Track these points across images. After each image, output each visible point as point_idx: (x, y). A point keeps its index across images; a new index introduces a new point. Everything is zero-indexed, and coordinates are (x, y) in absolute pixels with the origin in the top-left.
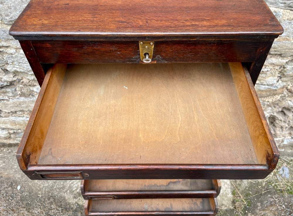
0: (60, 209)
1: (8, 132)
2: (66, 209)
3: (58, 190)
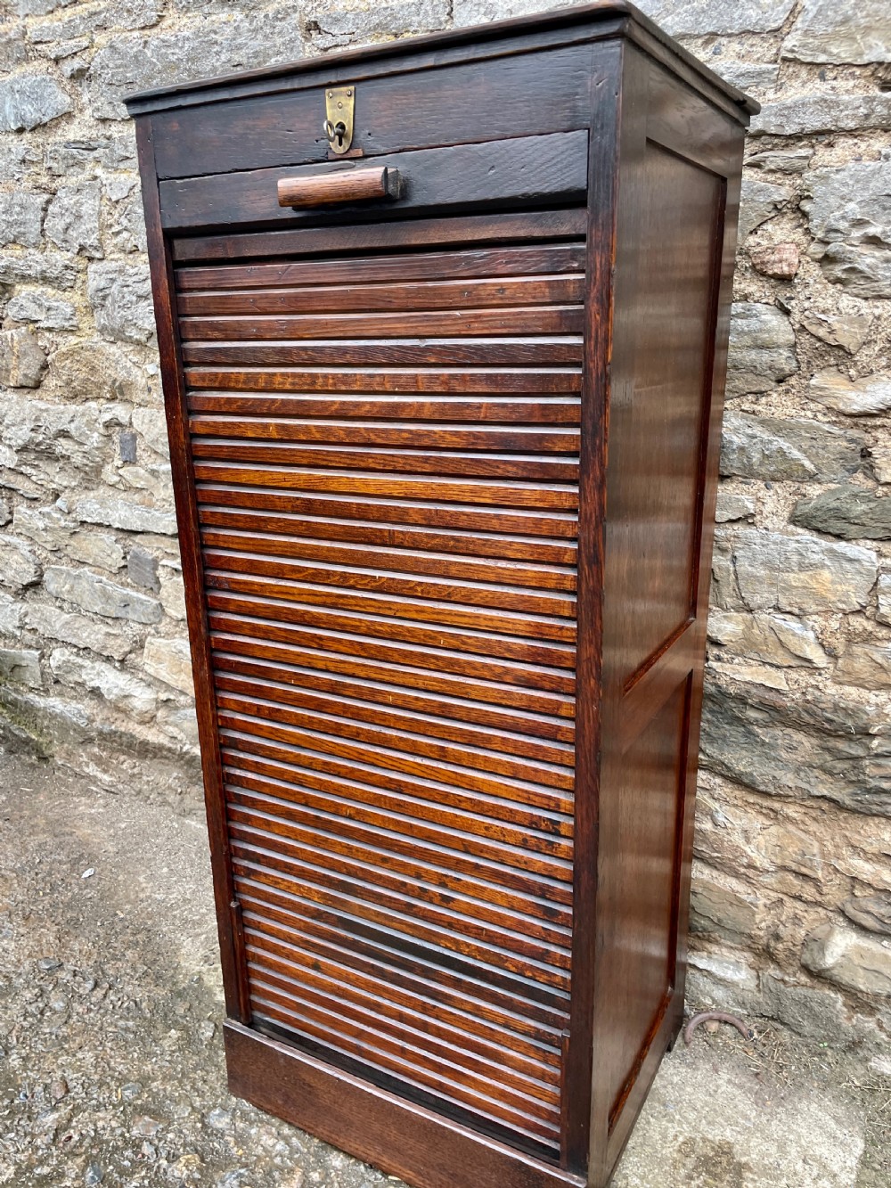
0: (142, 968)
1: (155, 696)
2: (159, 977)
3: (177, 922)
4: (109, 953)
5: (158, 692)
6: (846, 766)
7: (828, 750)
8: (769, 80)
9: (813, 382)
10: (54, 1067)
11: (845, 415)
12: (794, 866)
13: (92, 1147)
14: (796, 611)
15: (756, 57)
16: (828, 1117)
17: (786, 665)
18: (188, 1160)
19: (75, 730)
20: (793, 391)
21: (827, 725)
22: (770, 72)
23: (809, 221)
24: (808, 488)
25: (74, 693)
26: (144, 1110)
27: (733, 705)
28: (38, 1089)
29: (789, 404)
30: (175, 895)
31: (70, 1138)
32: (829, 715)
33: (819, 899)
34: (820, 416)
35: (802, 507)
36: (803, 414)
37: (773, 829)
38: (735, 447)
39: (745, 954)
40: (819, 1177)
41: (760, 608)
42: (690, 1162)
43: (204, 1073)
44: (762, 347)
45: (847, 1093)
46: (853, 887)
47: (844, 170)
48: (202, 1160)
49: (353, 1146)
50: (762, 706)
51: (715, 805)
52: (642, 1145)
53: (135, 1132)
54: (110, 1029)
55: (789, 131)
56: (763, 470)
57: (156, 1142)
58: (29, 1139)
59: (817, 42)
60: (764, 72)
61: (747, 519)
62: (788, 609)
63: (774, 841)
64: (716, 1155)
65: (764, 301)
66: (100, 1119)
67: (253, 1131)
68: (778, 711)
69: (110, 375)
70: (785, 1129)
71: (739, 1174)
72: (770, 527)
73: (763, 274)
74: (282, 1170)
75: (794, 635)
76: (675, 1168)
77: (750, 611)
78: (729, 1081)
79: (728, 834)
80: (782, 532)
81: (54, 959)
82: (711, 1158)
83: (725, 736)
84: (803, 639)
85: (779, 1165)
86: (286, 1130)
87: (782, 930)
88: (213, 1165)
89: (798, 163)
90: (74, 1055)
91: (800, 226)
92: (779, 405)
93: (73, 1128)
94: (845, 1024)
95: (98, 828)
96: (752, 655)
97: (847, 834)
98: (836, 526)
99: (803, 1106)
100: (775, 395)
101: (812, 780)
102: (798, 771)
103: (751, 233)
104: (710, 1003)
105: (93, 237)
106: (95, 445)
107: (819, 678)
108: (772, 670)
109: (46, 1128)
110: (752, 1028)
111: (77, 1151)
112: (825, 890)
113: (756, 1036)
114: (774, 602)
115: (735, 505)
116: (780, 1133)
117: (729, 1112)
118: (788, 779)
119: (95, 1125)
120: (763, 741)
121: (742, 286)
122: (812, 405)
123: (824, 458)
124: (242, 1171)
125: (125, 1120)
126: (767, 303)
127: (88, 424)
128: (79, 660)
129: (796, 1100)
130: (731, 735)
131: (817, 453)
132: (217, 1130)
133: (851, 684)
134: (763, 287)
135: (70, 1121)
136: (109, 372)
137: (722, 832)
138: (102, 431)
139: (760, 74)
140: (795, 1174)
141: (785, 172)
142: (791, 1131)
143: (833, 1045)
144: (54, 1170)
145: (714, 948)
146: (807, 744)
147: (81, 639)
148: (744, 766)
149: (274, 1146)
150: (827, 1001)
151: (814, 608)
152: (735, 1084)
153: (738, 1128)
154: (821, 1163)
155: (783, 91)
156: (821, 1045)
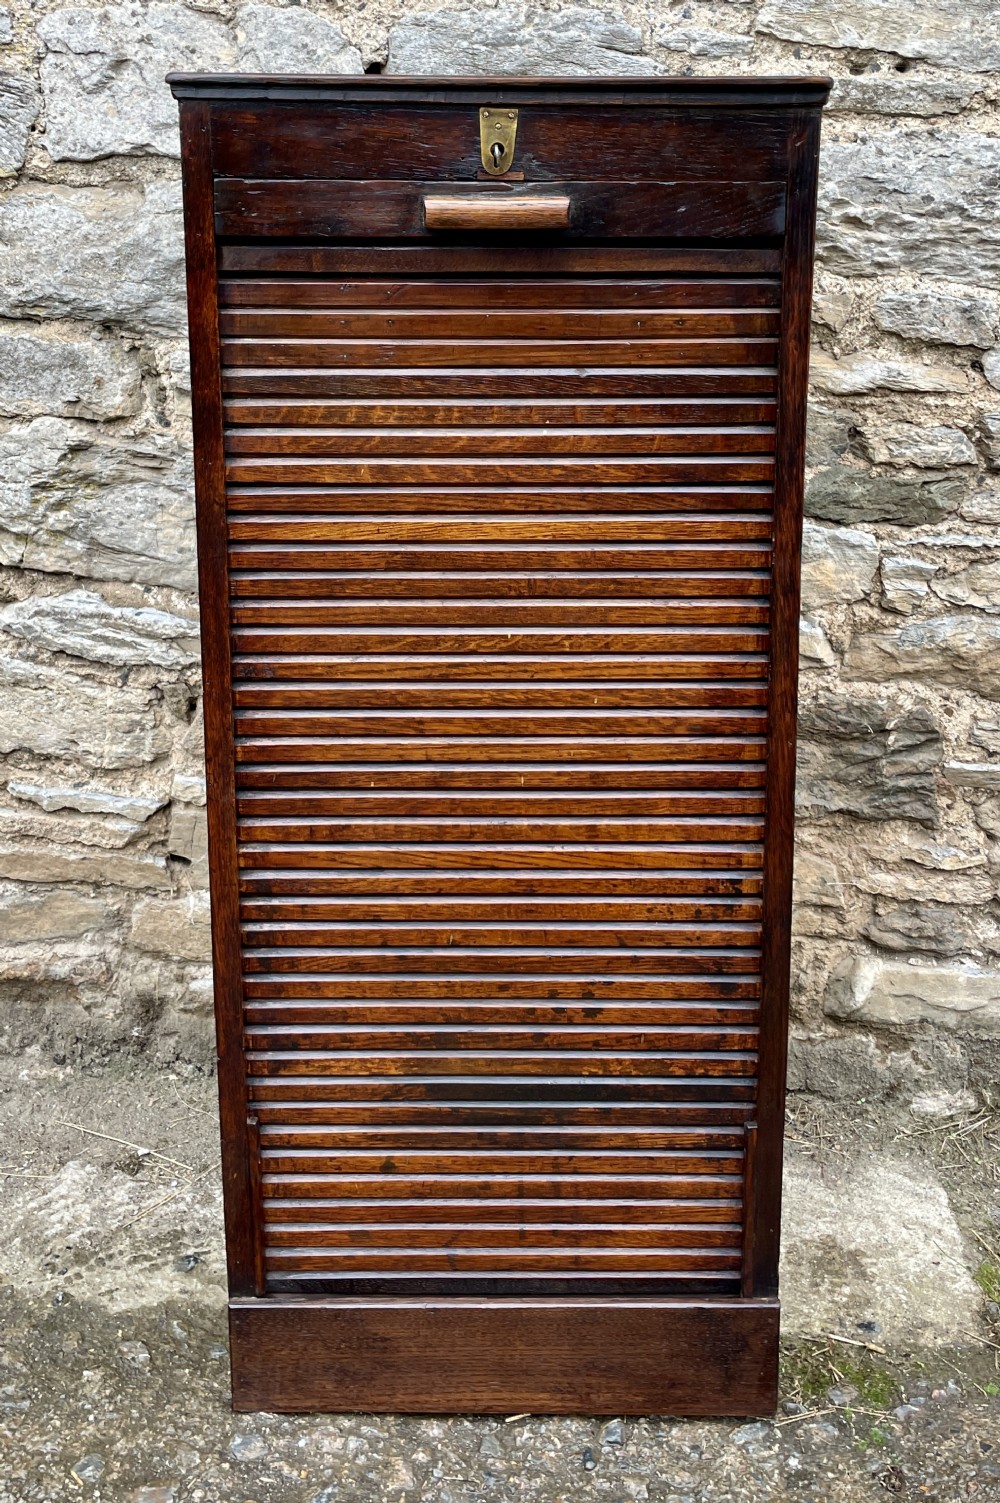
6: (862, 771)
7: (841, 756)
8: (743, 51)
11: (834, 394)
12: (814, 899)
15: (729, 26)
21: (842, 729)
22: (745, 45)
32: (844, 718)
33: (841, 930)
45: (903, 1145)
46: (875, 906)
59: (792, 21)
60: (739, 44)
64: (825, 1253)
67: (302, 1443)
71: (857, 1262)
74: (375, 1468)
76: (797, 1282)
84: (812, 637)
85: (886, 1240)
87: (804, 979)
94: (880, 1068)
97: (865, 847)
98: (836, 512)
99: (871, 1173)
101: (827, 794)
102: (811, 787)
107: (829, 678)
110: (787, 1108)
112: (848, 917)
113: (792, 1115)
117: (809, 1205)
118: (804, 798)
123: (814, 440)
124: (330, 1490)
129: (862, 1170)
133: (860, 679)
139: (735, 45)
140: (906, 1242)
142: (877, 1202)
143: (870, 1099)
146: (819, 755)
149: (345, 1446)
150: (859, 1049)
151: (818, 602)
152: (797, 1175)
153: (828, 1219)
154: (921, 1224)
155: (757, 64)
156: (859, 1102)
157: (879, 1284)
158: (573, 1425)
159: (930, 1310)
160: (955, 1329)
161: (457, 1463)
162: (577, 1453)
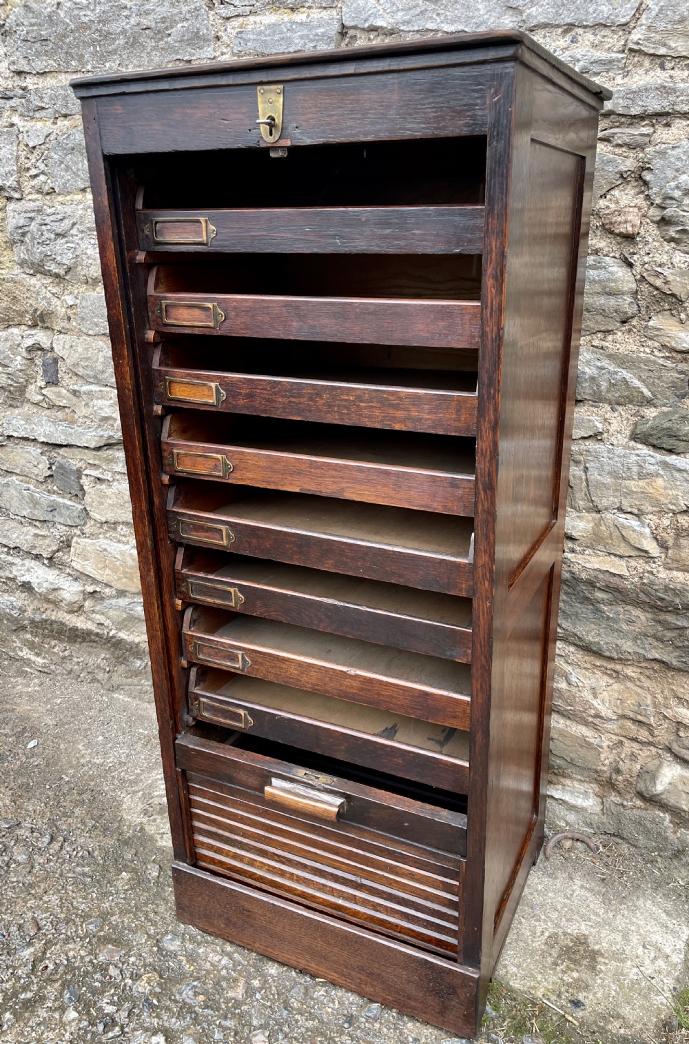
0: (90, 823)
1: (83, 589)
2: (105, 829)
3: (116, 782)
4: (60, 811)
5: (84, 585)
6: (674, 635)
7: (659, 622)
8: (618, 67)
9: (651, 323)
10: (25, 909)
11: (676, 351)
12: (632, 715)
13: (66, 974)
14: (636, 511)
15: (607, 47)
16: (660, 911)
17: (627, 555)
18: (149, 978)
19: (8, 619)
20: (635, 330)
21: (659, 603)
22: (618, 61)
23: (649, 188)
24: (646, 411)
25: (5, 587)
26: (106, 940)
27: (584, 588)
28: (13, 929)
29: (631, 341)
30: (111, 760)
31: (46, 967)
32: (661, 595)
33: (651, 739)
34: (656, 353)
35: (641, 427)
36: (642, 350)
37: (616, 686)
38: (587, 377)
39: (592, 785)
40: (656, 958)
41: (606, 509)
42: (555, 952)
43: (154, 906)
44: (609, 294)
45: (675, 891)
46: (678, 729)
47: (679, 147)
48: (161, 977)
49: (285, 957)
50: (607, 589)
51: (569, 669)
52: (516, 941)
53: (101, 958)
54: (69, 875)
55: (634, 112)
56: (609, 396)
57: (120, 965)
58: (11, 971)
59: (658, 38)
60: (614, 61)
61: (596, 437)
62: (629, 510)
63: (616, 695)
64: (574, 945)
65: (611, 255)
66: (70, 950)
68: (621, 592)
69: (31, 305)
70: (628, 921)
71: (594, 959)
72: (615, 443)
73: (611, 232)
74: (228, 980)
75: (634, 531)
76: (543, 958)
77: (599, 512)
78: (582, 887)
79: (579, 691)
80: (626, 447)
81: (12, 818)
82: (571, 948)
83: (577, 613)
84: (641, 534)
85: (624, 951)
86: (229, 948)
87: (621, 765)
88: (171, 980)
89: (640, 140)
90: (41, 899)
91: (642, 192)
92: (623, 342)
93: (48, 959)
94: (671, 836)
95: (35, 704)
96: (600, 547)
97: (674, 688)
98: (671, 442)
99: (640, 903)
100: (620, 334)
101: (647, 646)
102: (635, 639)
103: (601, 197)
104: (564, 825)
105: (12, 179)
106: (19, 367)
107: (654, 565)
108: (616, 559)
109: (24, 960)
110: (598, 843)
111: (54, 977)
112: (656, 732)
113: (601, 849)
114: (618, 505)
115: (586, 425)
116: (624, 925)
117: (583, 911)
118: (628, 646)
119: (66, 955)
120: (608, 617)
121: (594, 242)
122: (650, 343)
123: (659, 386)
124: (195, 983)
125: (92, 950)
126: (614, 257)
127: (11, 348)
128: (10, 558)
129: (635, 898)
130: (582, 612)
131: (654, 382)
132: (171, 952)
133: (678, 569)
134: (611, 243)
135: (44, 953)
136: (30, 301)
137: (574, 690)
138: (25, 354)
139: (611, 62)
140: (637, 957)
141: (631, 147)
142: (632, 923)
143: (662, 854)
144: (36, 994)
145: (568, 782)
146: (643, 618)
147: (11, 540)
148: (593, 637)
150: (657, 820)
151: (650, 509)
152: (586, 888)
153: (590, 924)
154: (657, 948)
155: (629, 77)
156: (653, 854)
157: (601, 978)
158: (352, 997)
159: (628, 1008)
160: (638, 1026)
161: (273, 995)
162: (344, 1015)
